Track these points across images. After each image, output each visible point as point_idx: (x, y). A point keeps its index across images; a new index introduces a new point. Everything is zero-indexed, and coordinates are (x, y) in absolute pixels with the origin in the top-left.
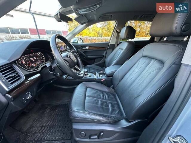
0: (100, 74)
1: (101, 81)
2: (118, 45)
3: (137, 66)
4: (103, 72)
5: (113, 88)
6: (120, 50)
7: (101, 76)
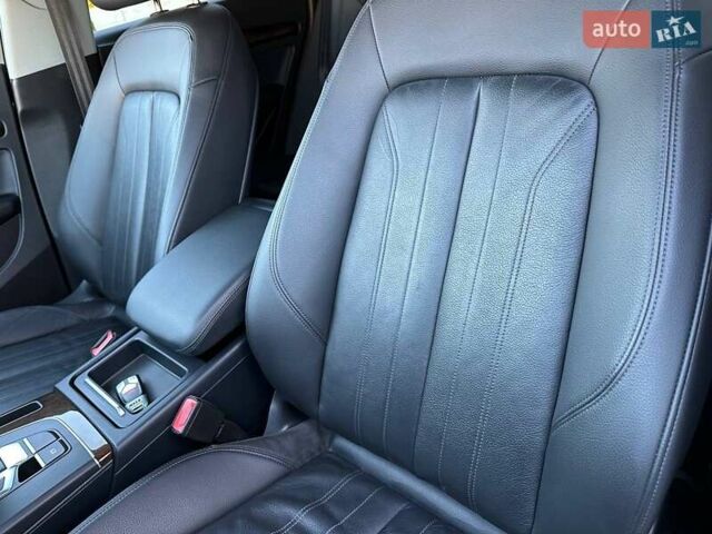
0: (106, 377)
1: (179, 437)
2: (96, 64)
3: (395, 171)
4: (124, 342)
5: (295, 413)
6: (142, 103)
7: (128, 386)
